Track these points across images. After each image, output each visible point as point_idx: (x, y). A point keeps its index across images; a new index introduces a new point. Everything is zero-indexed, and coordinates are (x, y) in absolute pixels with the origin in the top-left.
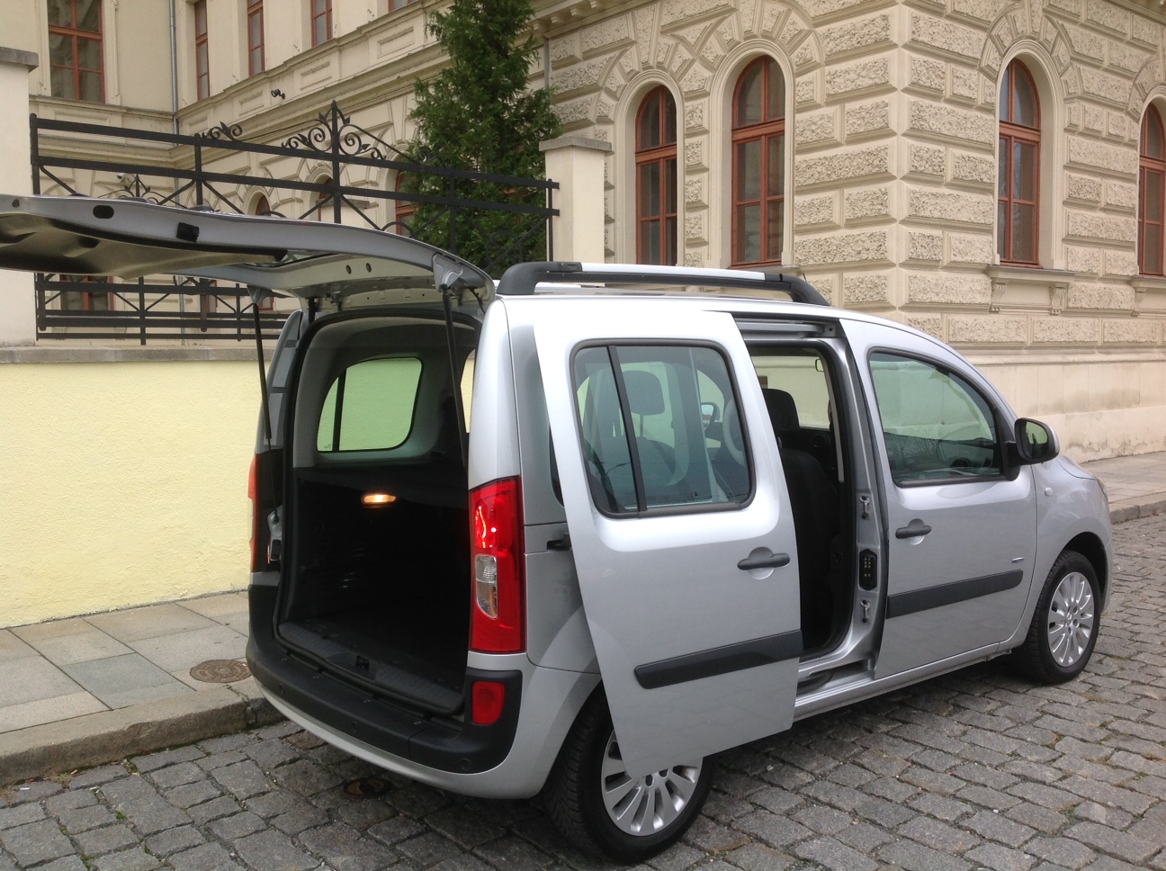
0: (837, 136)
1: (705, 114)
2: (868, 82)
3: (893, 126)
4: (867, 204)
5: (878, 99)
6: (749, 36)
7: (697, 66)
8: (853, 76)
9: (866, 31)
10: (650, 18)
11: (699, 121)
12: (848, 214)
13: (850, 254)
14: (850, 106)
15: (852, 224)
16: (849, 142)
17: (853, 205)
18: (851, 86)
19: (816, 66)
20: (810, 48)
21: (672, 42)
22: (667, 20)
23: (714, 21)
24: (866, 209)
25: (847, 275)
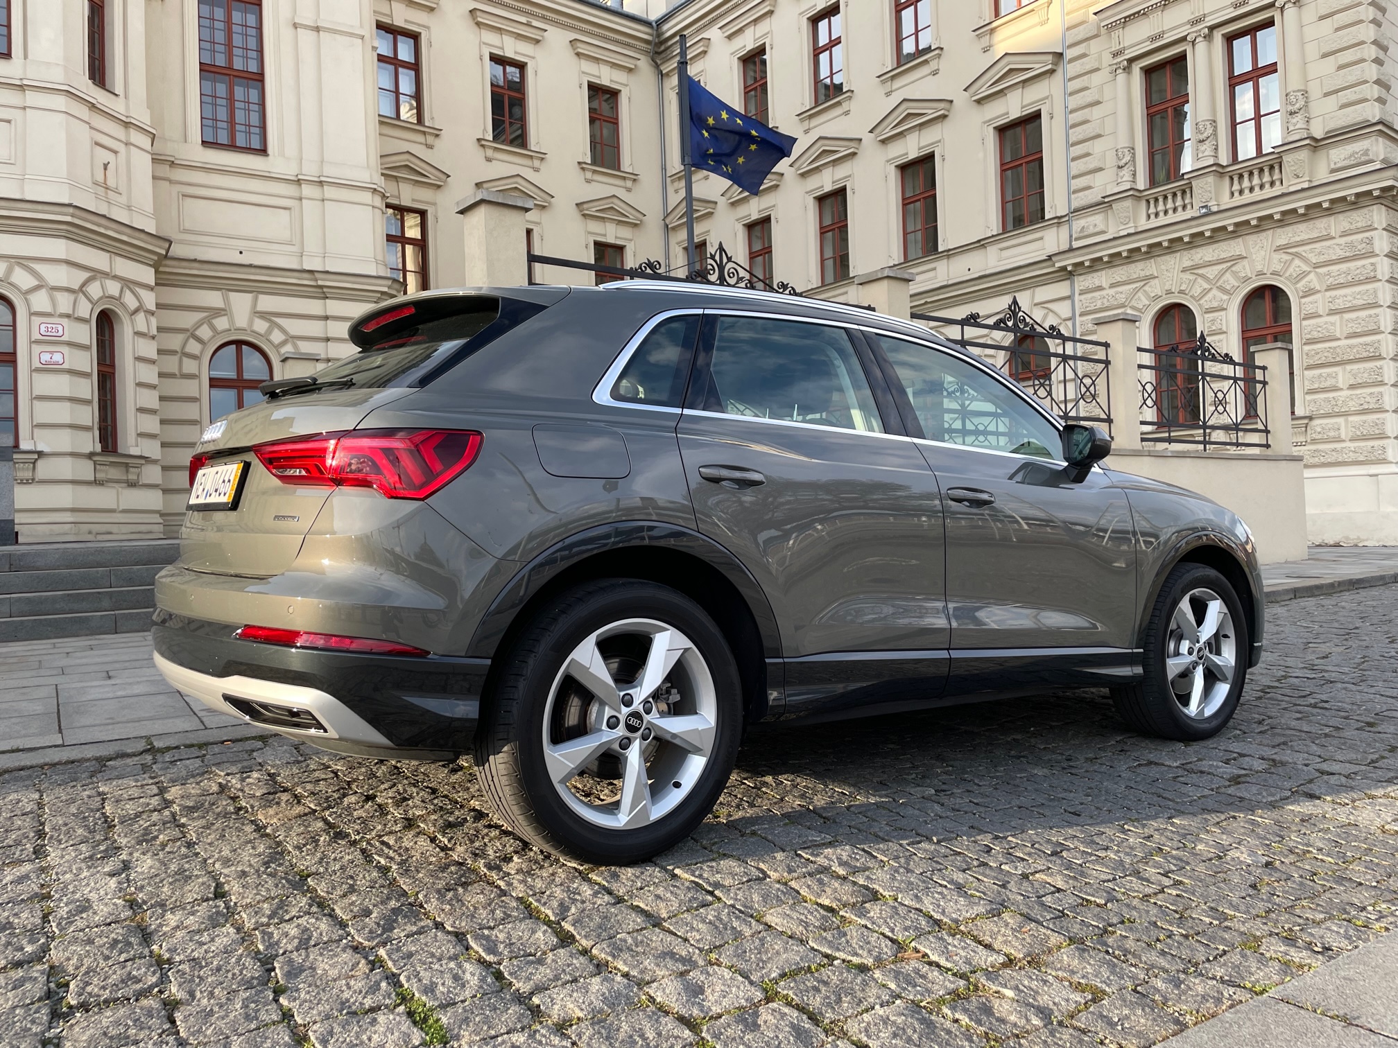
0: (1338, 335)
1: (1224, 322)
2: (1361, 302)
3: (1382, 329)
4: (1366, 375)
5: (1372, 312)
6: (1260, 274)
7: (1215, 292)
8: (1349, 298)
9: (1358, 271)
10: (1172, 263)
11: (1219, 327)
12: (1351, 382)
13: (1353, 406)
14: (1347, 316)
15: (1352, 387)
16: (1346, 338)
17: (1355, 376)
18: (1350, 305)
19: (1319, 291)
20: (1312, 280)
21: (1194, 277)
22: (1187, 263)
23: (1229, 264)
24: (1365, 377)
25: (1351, 418)
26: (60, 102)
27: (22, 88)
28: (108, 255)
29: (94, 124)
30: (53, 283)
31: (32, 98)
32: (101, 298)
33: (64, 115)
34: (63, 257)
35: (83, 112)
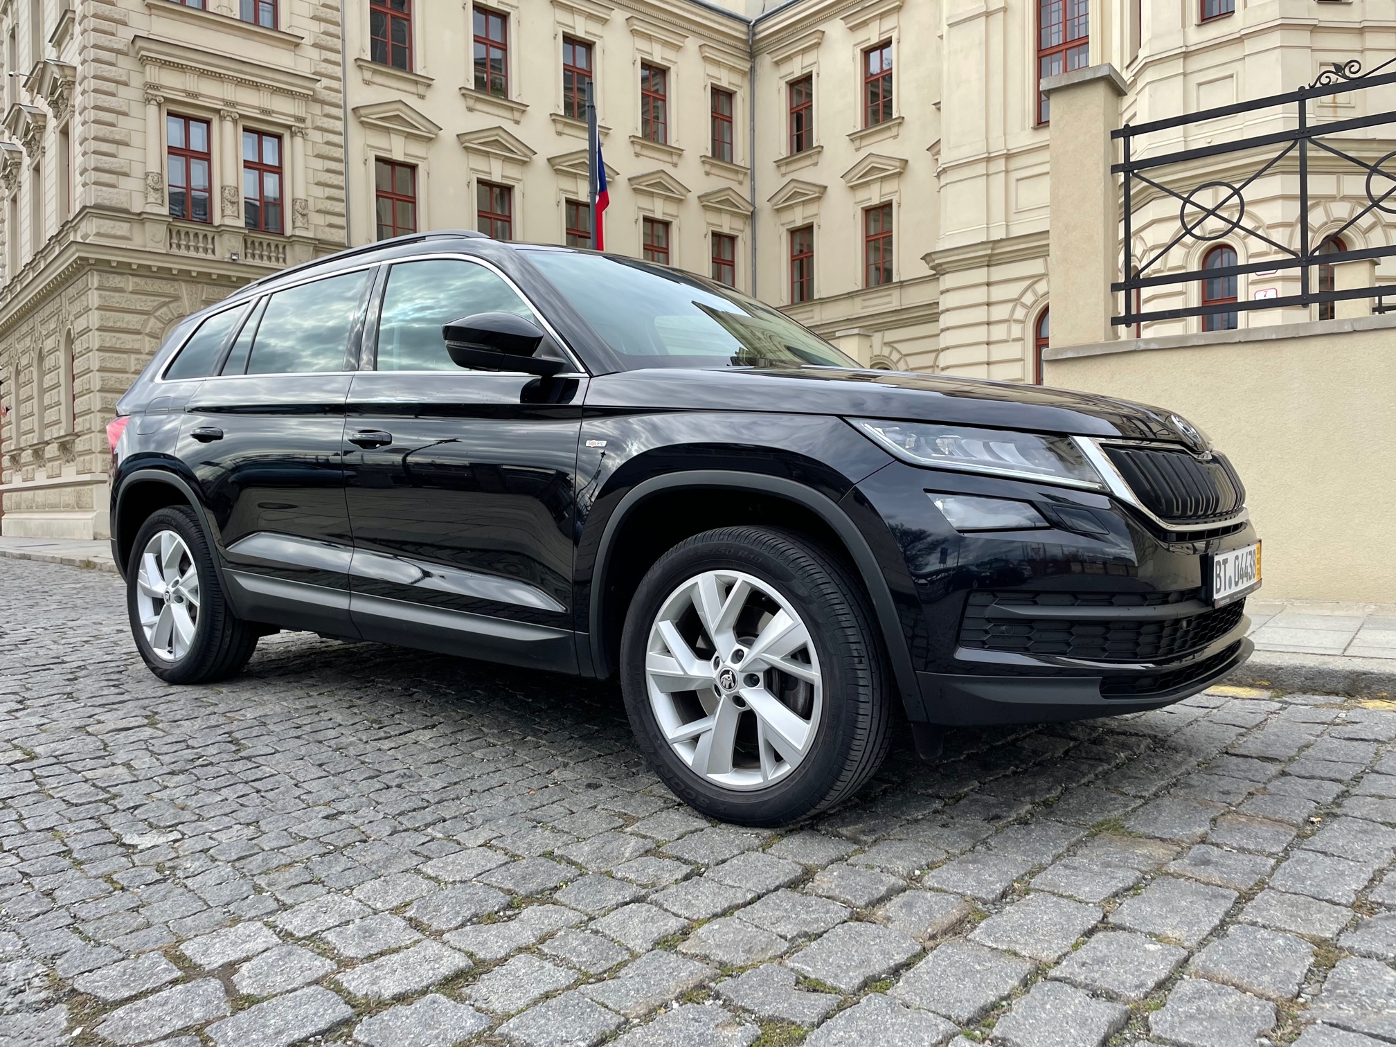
26: (1275, 39)
27: (1241, 39)
28: (1334, 177)
29: (1316, 46)
30: (1268, 222)
31: (1250, 46)
32: (1326, 223)
33: (1279, 50)
34: (1279, 193)
35: (1304, 38)
